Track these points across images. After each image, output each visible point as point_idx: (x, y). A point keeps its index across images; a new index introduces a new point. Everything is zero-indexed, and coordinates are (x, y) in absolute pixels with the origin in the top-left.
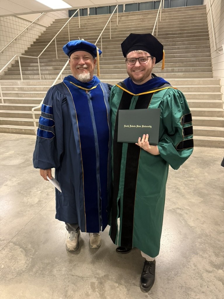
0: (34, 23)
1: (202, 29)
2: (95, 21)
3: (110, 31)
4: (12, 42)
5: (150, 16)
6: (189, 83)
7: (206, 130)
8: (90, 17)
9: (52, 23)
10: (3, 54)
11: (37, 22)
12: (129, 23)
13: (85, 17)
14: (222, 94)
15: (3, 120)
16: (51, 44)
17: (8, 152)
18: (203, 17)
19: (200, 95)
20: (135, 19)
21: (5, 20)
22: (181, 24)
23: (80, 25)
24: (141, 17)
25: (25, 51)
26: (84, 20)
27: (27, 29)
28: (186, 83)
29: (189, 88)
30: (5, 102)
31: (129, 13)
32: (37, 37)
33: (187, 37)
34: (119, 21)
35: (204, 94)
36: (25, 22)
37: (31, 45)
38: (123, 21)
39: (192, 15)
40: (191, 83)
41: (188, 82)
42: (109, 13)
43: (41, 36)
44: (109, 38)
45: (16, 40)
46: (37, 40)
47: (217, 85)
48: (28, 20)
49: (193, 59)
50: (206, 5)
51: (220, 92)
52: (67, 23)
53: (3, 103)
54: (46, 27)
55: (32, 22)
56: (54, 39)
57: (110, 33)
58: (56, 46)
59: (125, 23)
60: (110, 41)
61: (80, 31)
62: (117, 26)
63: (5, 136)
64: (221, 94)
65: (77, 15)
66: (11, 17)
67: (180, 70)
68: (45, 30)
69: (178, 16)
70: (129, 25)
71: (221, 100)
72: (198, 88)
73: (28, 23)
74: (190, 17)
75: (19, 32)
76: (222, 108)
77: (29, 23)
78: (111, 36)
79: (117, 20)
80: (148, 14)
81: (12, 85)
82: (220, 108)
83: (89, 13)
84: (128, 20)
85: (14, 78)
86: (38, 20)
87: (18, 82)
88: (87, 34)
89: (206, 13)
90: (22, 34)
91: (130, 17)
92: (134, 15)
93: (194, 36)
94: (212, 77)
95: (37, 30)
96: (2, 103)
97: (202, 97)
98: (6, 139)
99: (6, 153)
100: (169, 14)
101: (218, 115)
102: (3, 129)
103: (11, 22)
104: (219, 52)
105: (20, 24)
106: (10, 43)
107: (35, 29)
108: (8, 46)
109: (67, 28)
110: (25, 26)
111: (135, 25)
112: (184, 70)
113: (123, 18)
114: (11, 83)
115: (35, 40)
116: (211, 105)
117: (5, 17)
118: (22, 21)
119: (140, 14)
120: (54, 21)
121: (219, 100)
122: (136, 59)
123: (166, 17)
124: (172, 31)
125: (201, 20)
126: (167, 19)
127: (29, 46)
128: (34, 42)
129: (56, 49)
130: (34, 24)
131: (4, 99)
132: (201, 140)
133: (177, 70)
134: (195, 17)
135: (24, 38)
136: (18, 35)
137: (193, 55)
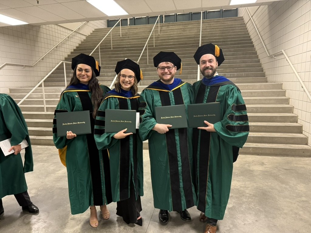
0: (75, 31)
1: (244, 37)
2: (136, 31)
3: (154, 39)
4: (53, 49)
5: (190, 26)
6: (250, 88)
7: (285, 137)
8: (130, 27)
9: (92, 32)
10: (43, 61)
11: (78, 31)
12: (170, 32)
13: (125, 27)
14: (290, 98)
15: (46, 131)
16: (95, 51)
17: (60, 170)
18: (243, 27)
19: (266, 100)
20: (176, 29)
21: (47, 28)
22: (223, 33)
23: (121, 34)
24: (181, 27)
25: (65, 58)
26: (125, 29)
27: (68, 37)
28: (247, 88)
29: (251, 93)
30: (47, 111)
31: (169, 24)
32: (78, 45)
33: (231, 44)
34: (161, 31)
35: (270, 99)
36: (67, 30)
37: (71, 52)
38: (164, 30)
39: (232, 25)
40: (252, 88)
41: (249, 86)
42: (147, 23)
43: (81, 44)
44: (153, 46)
45: (56, 47)
46: (77, 47)
47: (280, 89)
48: (69, 28)
49: (243, 64)
50: (243, 17)
51: (285, 96)
52: (110, 32)
53: (46, 112)
54: (86, 36)
55: (73, 31)
56: (98, 47)
57: (154, 42)
58: (100, 53)
59: (167, 32)
60: (154, 49)
61: (122, 40)
62: (159, 35)
63: (50, 149)
64: (288, 99)
65: (118, 25)
66: (53, 26)
67: (232, 76)
68: (85, 39)
69: (218, 26)
70: (171, 34)
71: (289, 104)
72: (262, 92)
73: (69, 32)
74: (230, 27)
75: (60, 40)
76: (293, 113)
77: (71, 32)
78: (154, 45)
79: (159, 30)
80: (188, 24)
81: (55, 92)
82: (290, 113)
83: (129, 23)
84: (169, 30)
85: (54, 85)
86: (79, 29)
87: (62, 89)
88: (129, 42)
89: (245, 23)
90: (63, 42)
91: (171, 27)
92: (174, 25)
93: (238, 44)
94: (267, 82)
95: (78, 38)
96: (44, 112)
97: (268, 102)
98: (52, 153)
99: (58, 171)
100: (209, 25)
101: (291, 120)
102: (47, 141)
103: (53, 30)
104: (275, 57)
105: (62, 33)
106: (51, 51)
107: (76, 38)
108: (48, 53)
109: (110, 36)
110: (67, 34)
111: (176, 34)
112: (236, 75)
113: (164, 28)
114: (53, 90)
115: (75, 48)
116: (280, 110)
117: (48, 25)
118: (64, 30)
119: (180, 25)
120: (94, 30)
121: (287, 104)
122: (165, 67)
123: (206, 27)
124: (215, 39)
125: (241, 29)
126: (208, 29)
127: (70, 54)
128: (74, 50)
129: (100, 56)
130: (75, 33)
131: (46, 107)
132: (283, 149)
133: (229, 76)
134: (235, 27)
135: (65, 46)
136: (59, 42)
137: (241, 61)
